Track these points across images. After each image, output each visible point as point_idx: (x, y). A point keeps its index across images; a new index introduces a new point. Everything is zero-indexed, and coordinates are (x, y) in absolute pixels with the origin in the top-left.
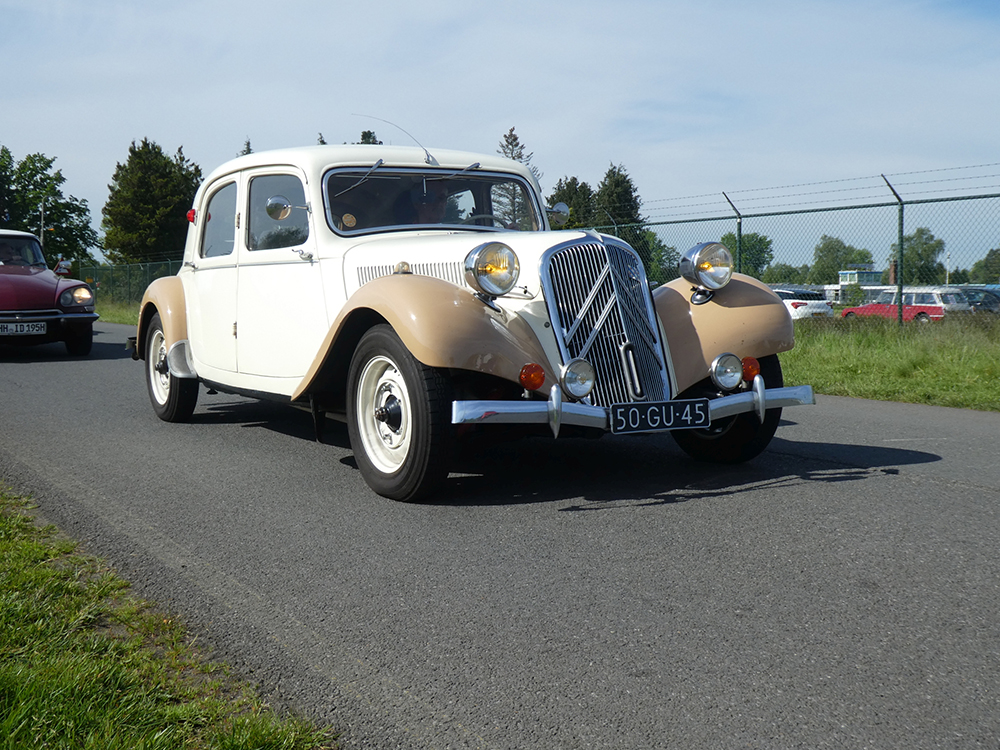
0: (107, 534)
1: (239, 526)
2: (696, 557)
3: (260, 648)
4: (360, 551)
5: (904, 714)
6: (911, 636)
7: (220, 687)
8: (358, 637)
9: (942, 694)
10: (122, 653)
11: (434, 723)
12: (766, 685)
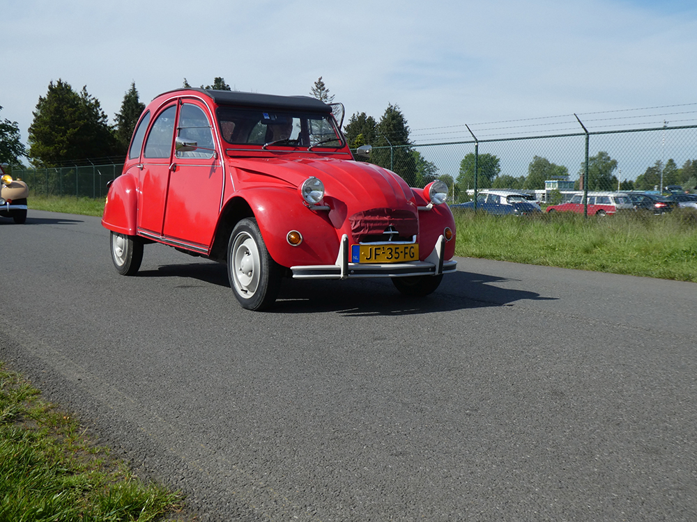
0: (25, 357)
1: (120, 352)
2: (440, 374)
3: (132, 436)
4: (206, 370)
5: (578, 481)
6: (585, 429)
7: (103, 463)
8: (202, 428)
9: (605, 468)
10: (32, 439)
11: (254, 488)
12: (485, 462)
